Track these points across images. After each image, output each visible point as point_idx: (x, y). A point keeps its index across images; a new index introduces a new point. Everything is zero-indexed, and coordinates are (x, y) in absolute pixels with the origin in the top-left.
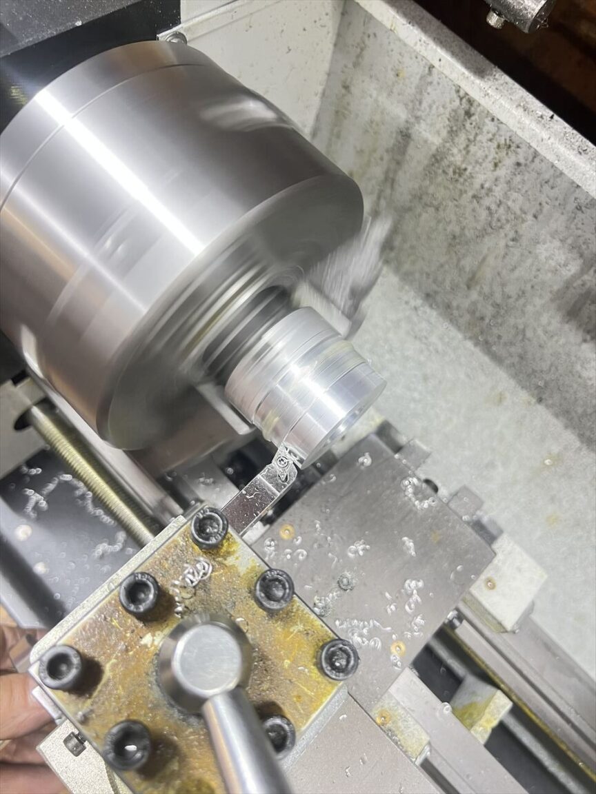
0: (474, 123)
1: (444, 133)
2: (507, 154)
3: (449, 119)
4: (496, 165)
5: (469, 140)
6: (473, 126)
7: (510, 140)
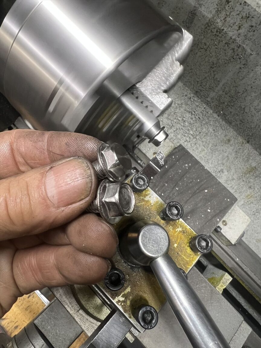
0: (230, 6)
1: (214, 12)
2: (246, 21)
3: (217, 5)
4: (240, 27)
5: (227, 15)
6: (230, 7)
7: (249, 14)
